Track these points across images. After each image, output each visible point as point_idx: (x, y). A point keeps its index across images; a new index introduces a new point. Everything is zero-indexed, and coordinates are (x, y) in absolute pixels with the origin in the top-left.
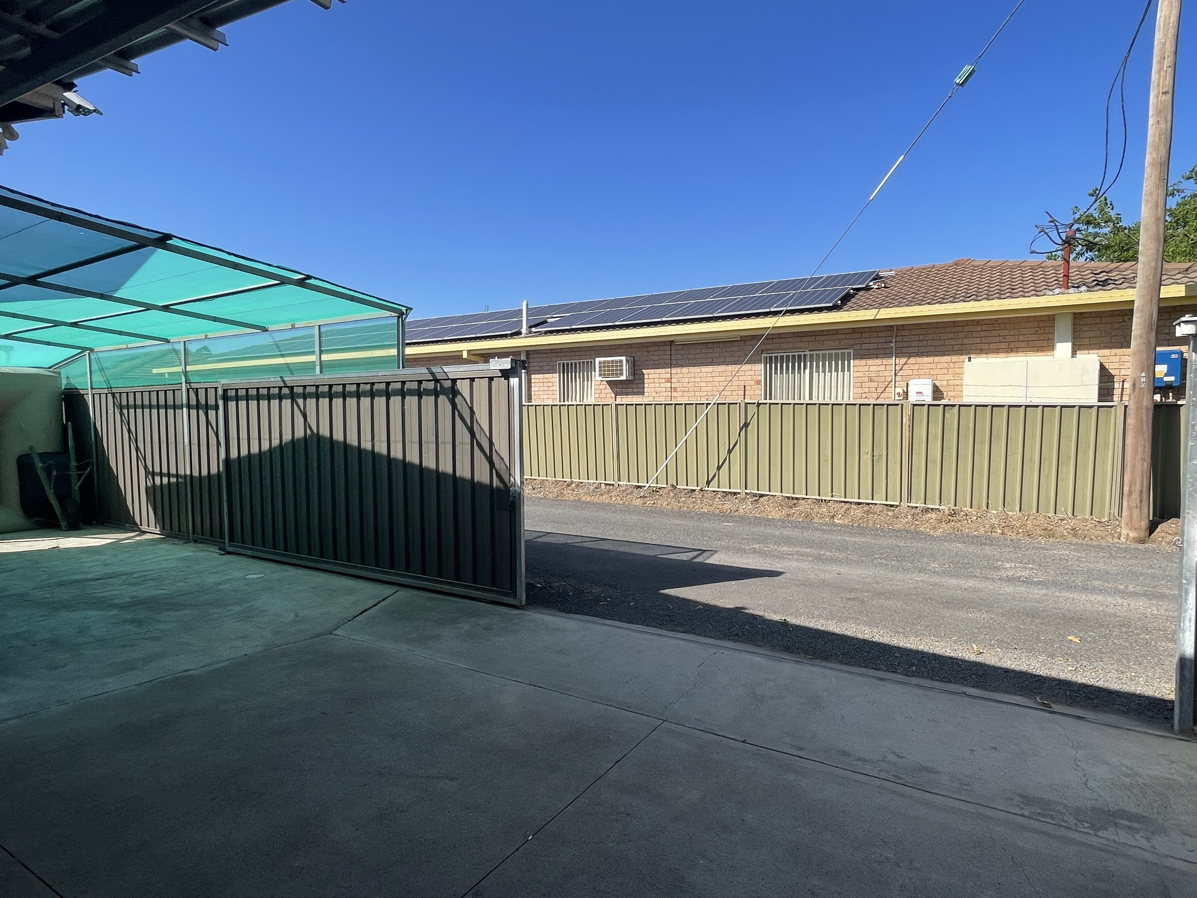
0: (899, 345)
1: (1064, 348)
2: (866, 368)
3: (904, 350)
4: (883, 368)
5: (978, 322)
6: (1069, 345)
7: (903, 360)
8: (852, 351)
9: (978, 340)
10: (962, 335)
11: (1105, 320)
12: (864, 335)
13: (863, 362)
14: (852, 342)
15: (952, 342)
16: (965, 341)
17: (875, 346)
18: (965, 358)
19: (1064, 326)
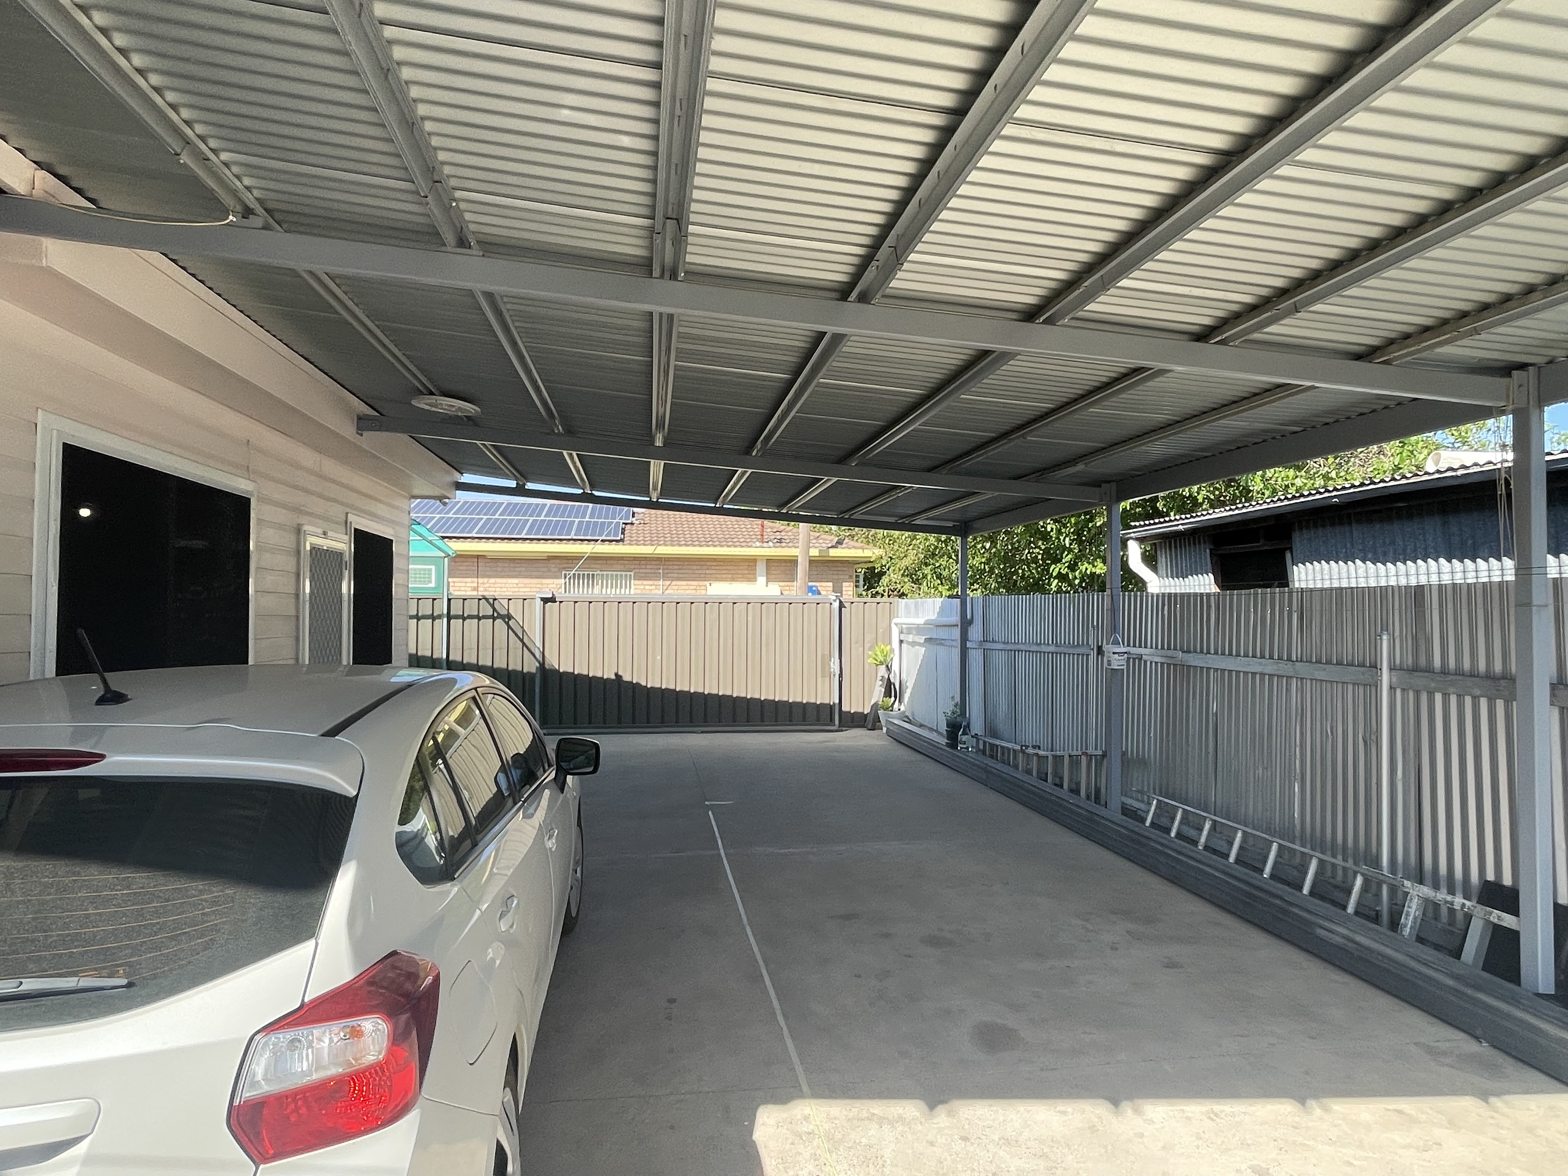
0: (666, 571)
1: (762, 580)
2: (642, 587)
3: (669, 575)
4: (653, 587)
5: (715, 560)
6: (765, 578)
7: (668, 583)
8: (632, 574)
9: (715, 572)
10: (705, 567)
11: (783, 564)
12: (642, 562)
13: (640, 582)
14: (633, 567)
15: (700, 572)
16: (707, 572)
17: (649, 571)
18: (707, 583)
19: (761, 567)
